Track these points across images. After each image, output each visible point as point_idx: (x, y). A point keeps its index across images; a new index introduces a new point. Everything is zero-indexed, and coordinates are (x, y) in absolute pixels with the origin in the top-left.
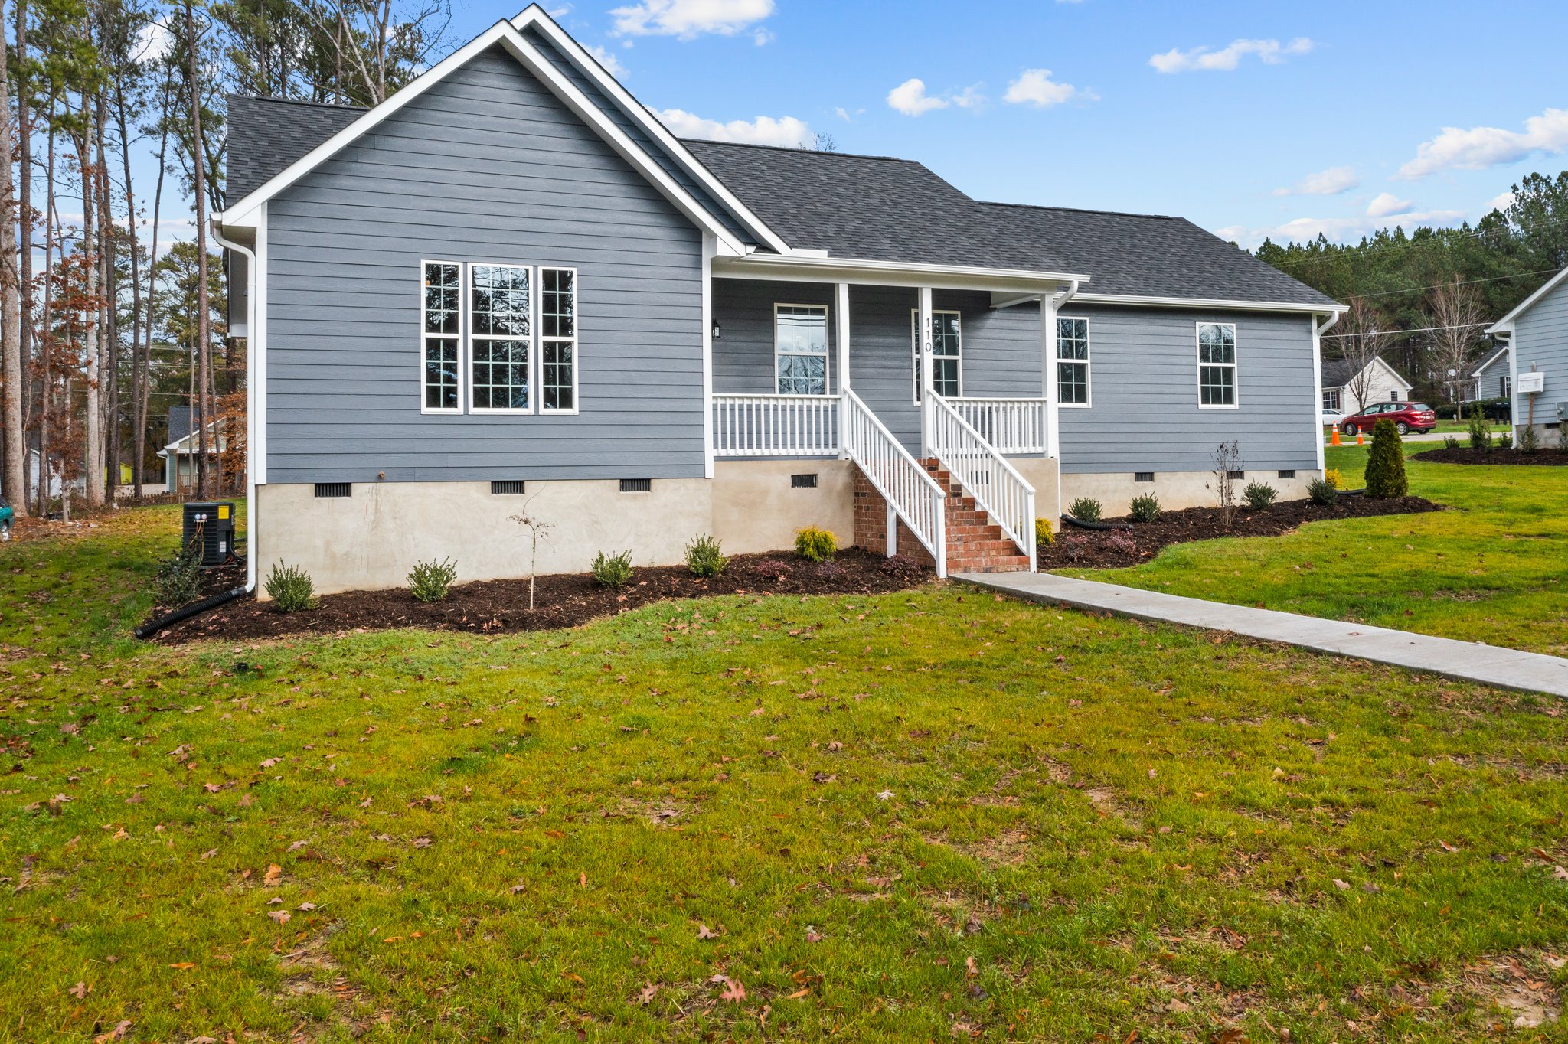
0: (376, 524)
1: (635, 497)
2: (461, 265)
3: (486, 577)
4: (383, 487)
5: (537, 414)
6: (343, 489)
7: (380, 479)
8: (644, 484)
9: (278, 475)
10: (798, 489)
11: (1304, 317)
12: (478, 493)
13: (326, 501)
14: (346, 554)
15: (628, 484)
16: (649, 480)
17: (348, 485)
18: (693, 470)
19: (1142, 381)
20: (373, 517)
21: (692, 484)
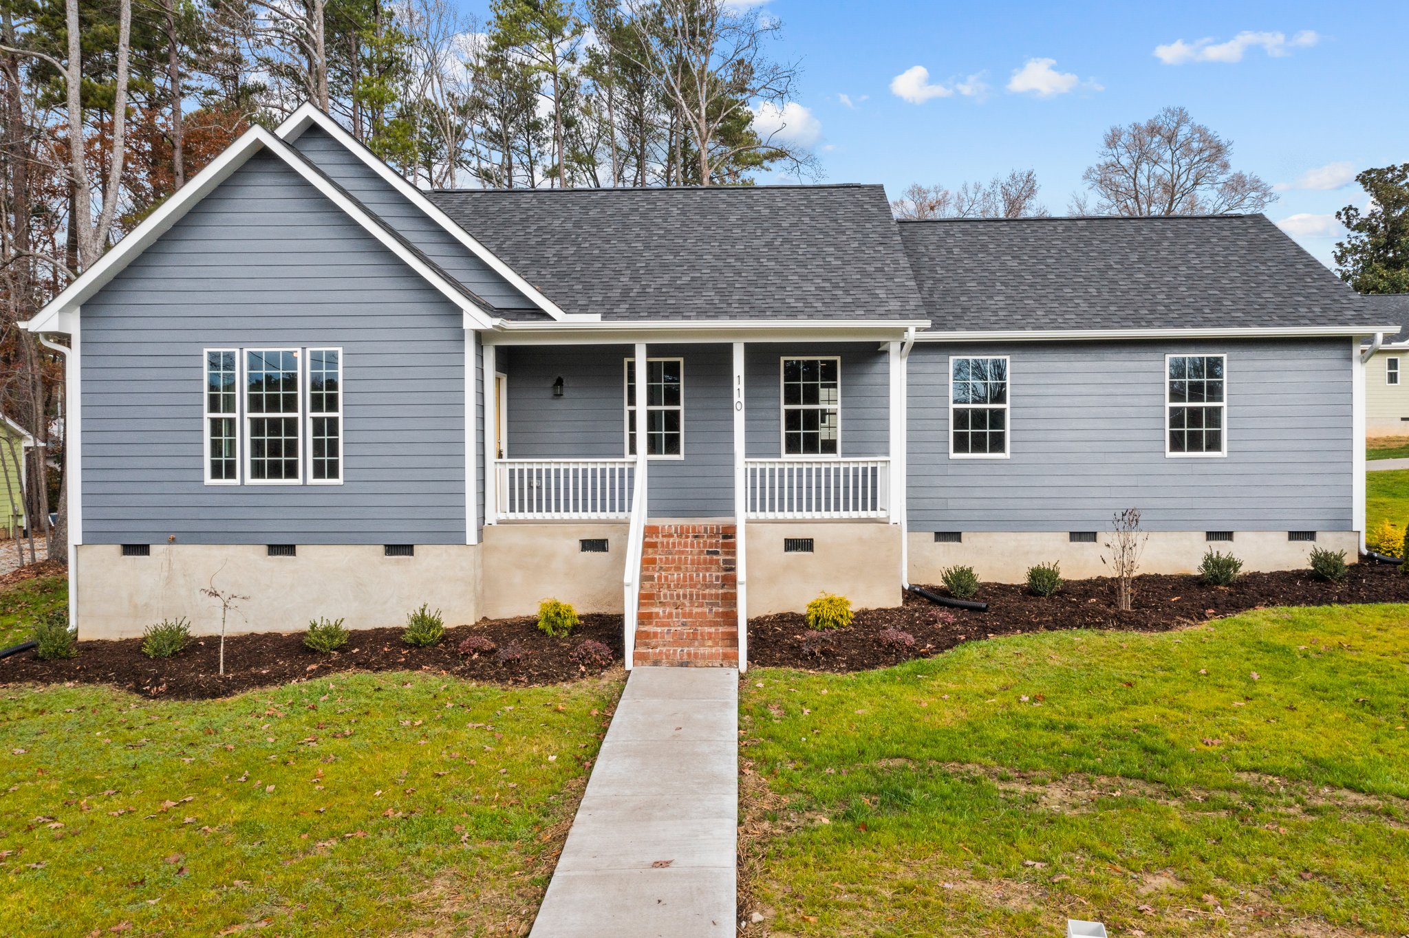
0: (169, 580)
1: (398, 562)
2: (237, 351)
3: (261, 630)
4: (175, 548)
5: (305, 485)
6: (143, 550)
7: (173, 541)
8: (407, 549)
9: (91, 537)
10: (588, 554)
11: (1346, 342)
12: (256, 554)
13: (130, 559)
14: (146, 605)
15: (392, 549)
16: (412, 546)
17: (147, 546)
18: (455, 537)
19: (1087, 427)
20: (166, 574)
21: (454, 549)
